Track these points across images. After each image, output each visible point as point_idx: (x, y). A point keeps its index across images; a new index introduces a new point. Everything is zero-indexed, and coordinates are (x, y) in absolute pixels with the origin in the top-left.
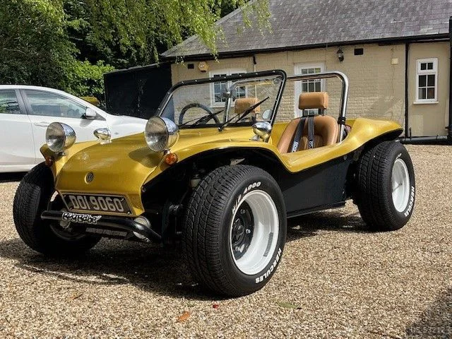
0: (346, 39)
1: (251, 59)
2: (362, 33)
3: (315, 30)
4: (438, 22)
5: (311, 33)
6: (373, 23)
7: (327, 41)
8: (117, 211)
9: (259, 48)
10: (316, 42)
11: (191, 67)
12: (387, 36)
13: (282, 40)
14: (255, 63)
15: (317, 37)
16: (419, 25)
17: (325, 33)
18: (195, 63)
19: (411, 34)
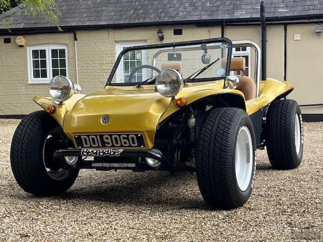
0: (166, 19)
1: (72, 35)
2: (181, 14)
3: (136, 9)
4: (249, 7)
5: (132, 12)
6: (190, 5)
7: (148, 20)
8: (130, 146)
9: (80, 24)
10: (137, 21)
11: (7, 41)
12: (205, 18)
13: (103, 18)
14: (76, 39)
15: (137, 16)
16: (233, 9)
17: (146, 13)
18: (12, 38)
19: (227, 17)
